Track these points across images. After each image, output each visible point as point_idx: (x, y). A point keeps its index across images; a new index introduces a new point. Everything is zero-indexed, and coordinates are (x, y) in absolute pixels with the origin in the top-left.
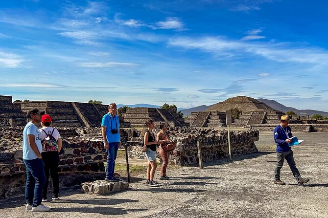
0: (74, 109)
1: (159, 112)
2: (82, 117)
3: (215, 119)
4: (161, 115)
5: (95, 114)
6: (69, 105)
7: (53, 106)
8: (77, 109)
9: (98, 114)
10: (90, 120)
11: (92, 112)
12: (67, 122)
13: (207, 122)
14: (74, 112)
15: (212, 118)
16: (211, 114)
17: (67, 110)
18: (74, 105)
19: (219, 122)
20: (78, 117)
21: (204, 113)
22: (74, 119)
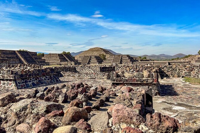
0: (17, 55)
1: (65, 56)
2: (22, 59)
3: (94, 60)
4: (66, 58)
5: (30, 58)
6: (14, 52)
7: (4, 53)
8: (19, 55)
9: (31, 57)
10: (28, 61)
11: (28, 56)
12: (14, 63)
13: (89, 61)
14: (17, 57)
15: (92, 59)
16: (91, 57)
17: (13, 56)
18: (17, 52)
19: (96, 61)
20: (20, 60)
21: (87, 56)
22: (17, 61)
